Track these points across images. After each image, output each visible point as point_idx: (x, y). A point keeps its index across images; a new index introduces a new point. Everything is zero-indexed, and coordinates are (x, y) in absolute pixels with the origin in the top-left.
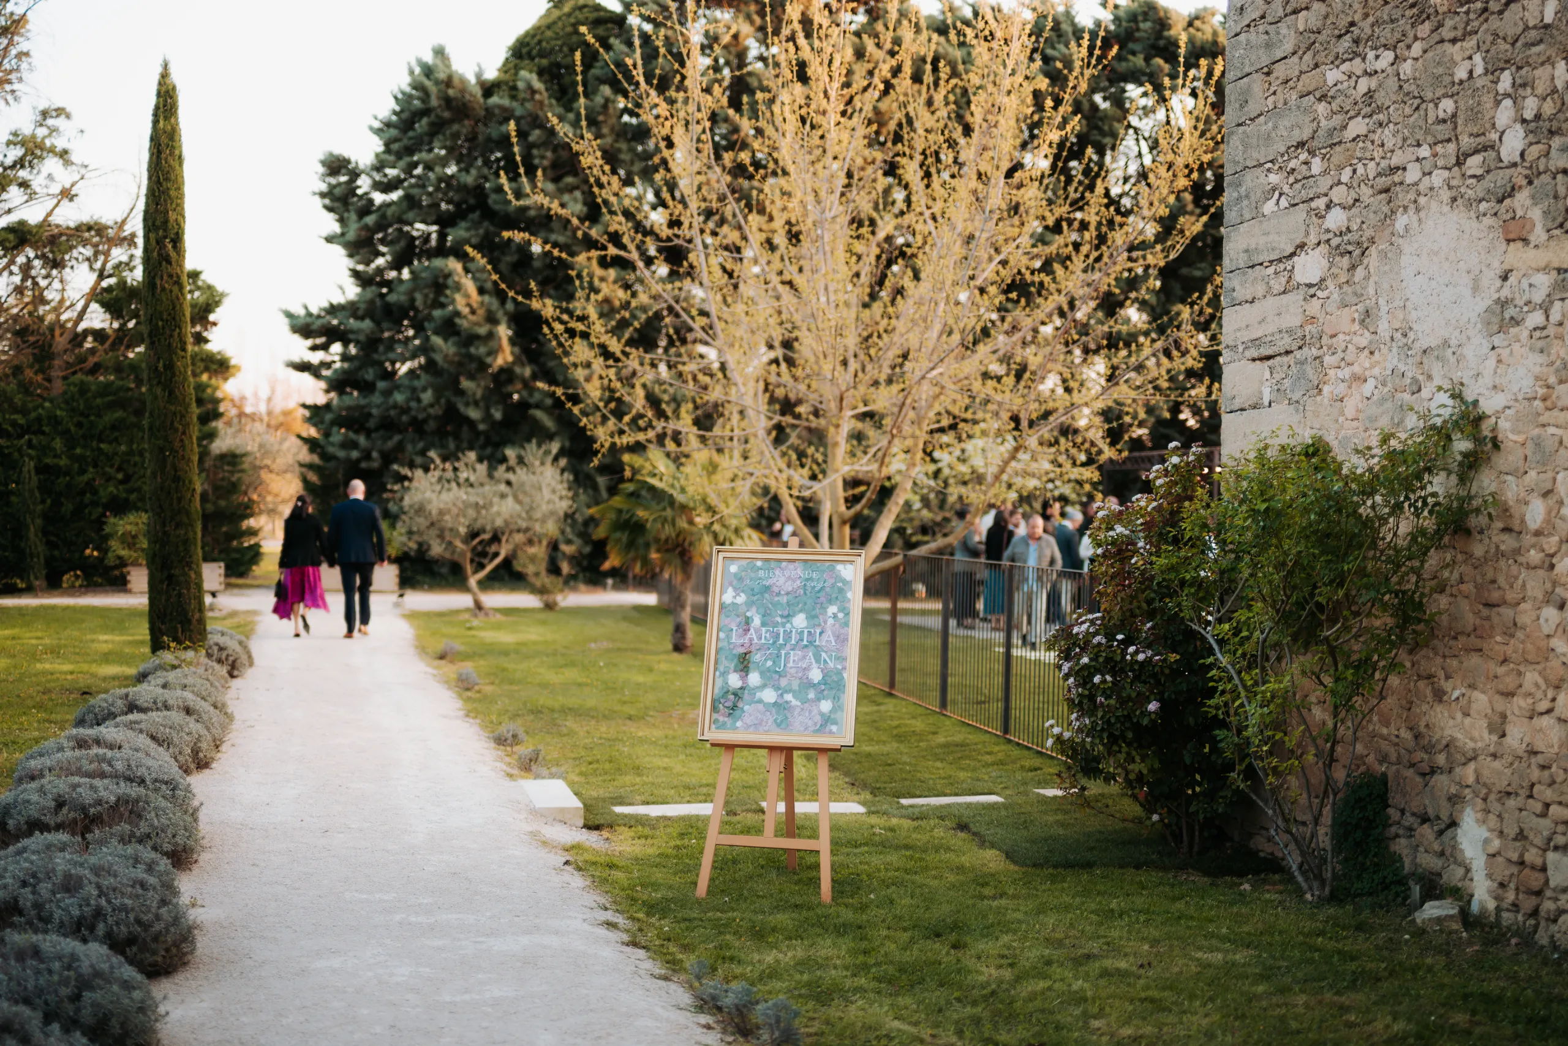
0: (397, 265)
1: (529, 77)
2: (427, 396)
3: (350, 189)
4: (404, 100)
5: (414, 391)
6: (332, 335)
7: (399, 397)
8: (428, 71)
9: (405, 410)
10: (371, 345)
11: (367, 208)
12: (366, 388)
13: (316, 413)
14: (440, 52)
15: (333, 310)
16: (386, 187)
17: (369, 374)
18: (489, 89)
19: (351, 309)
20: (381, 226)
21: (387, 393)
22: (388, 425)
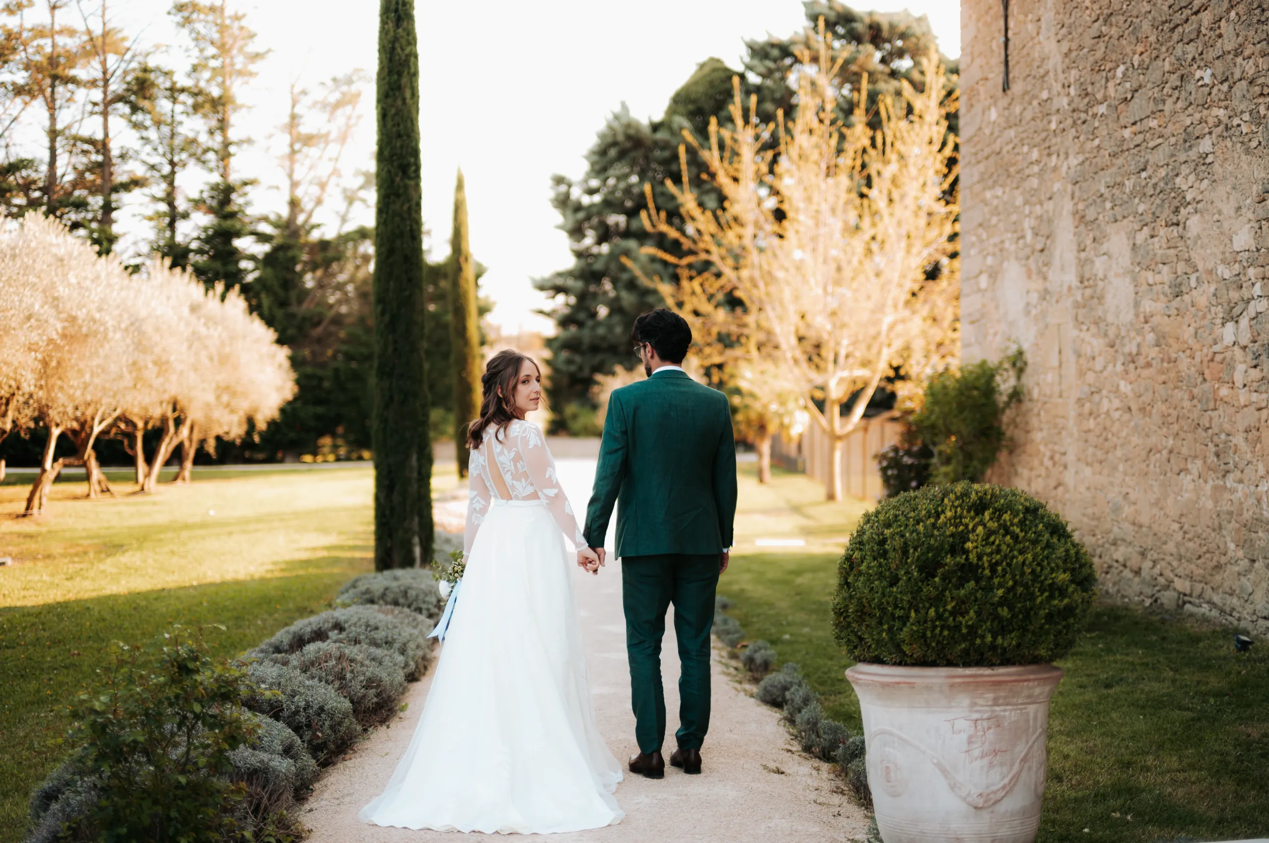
0: (599, 242)
1: (681, 121)
2: (618, 330)
3: (567, 196)
4: (602, 136)
5: (610, 328)
6: (558, 289)
7: (601, 331)
8: (616, 117)
9: (603, 338)
10: (584, 298)
11: (578, 208)
12: (580, 324)
13: (549, 343)
14: (624, 105)
15: (560, 275)
16: (591, 192)
17: (582, 316)
18: (655, 127)
19: (570, 274)
20: (588, 218)
21: (593, 328)
22: (595, 349)
